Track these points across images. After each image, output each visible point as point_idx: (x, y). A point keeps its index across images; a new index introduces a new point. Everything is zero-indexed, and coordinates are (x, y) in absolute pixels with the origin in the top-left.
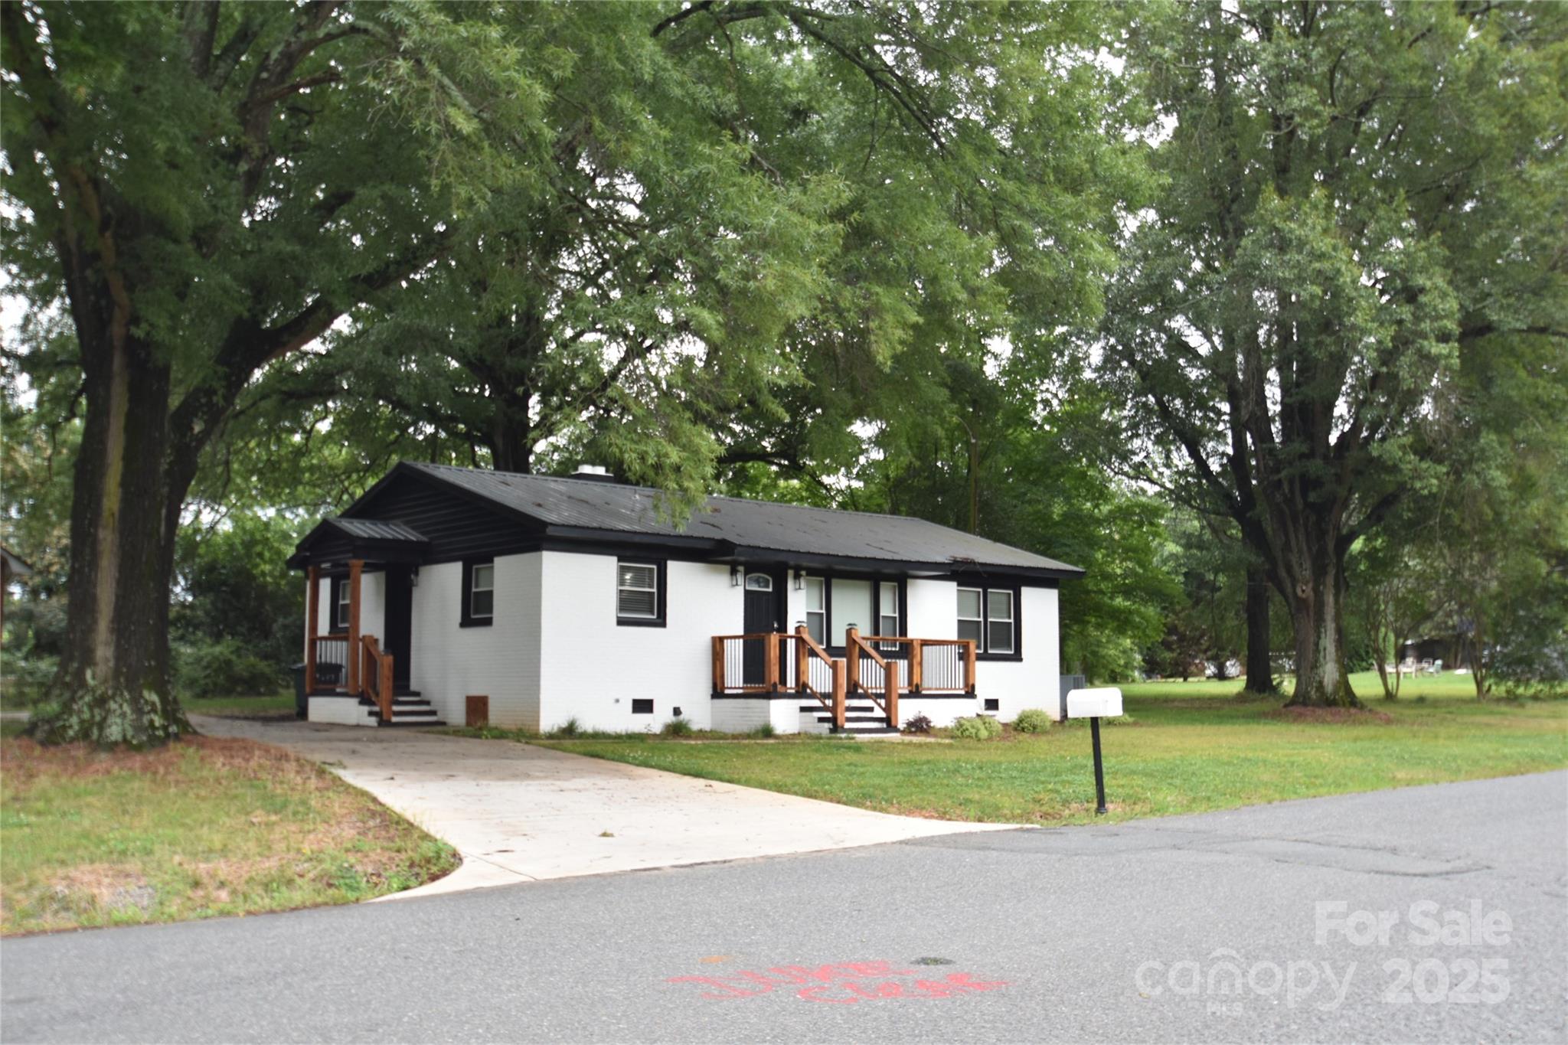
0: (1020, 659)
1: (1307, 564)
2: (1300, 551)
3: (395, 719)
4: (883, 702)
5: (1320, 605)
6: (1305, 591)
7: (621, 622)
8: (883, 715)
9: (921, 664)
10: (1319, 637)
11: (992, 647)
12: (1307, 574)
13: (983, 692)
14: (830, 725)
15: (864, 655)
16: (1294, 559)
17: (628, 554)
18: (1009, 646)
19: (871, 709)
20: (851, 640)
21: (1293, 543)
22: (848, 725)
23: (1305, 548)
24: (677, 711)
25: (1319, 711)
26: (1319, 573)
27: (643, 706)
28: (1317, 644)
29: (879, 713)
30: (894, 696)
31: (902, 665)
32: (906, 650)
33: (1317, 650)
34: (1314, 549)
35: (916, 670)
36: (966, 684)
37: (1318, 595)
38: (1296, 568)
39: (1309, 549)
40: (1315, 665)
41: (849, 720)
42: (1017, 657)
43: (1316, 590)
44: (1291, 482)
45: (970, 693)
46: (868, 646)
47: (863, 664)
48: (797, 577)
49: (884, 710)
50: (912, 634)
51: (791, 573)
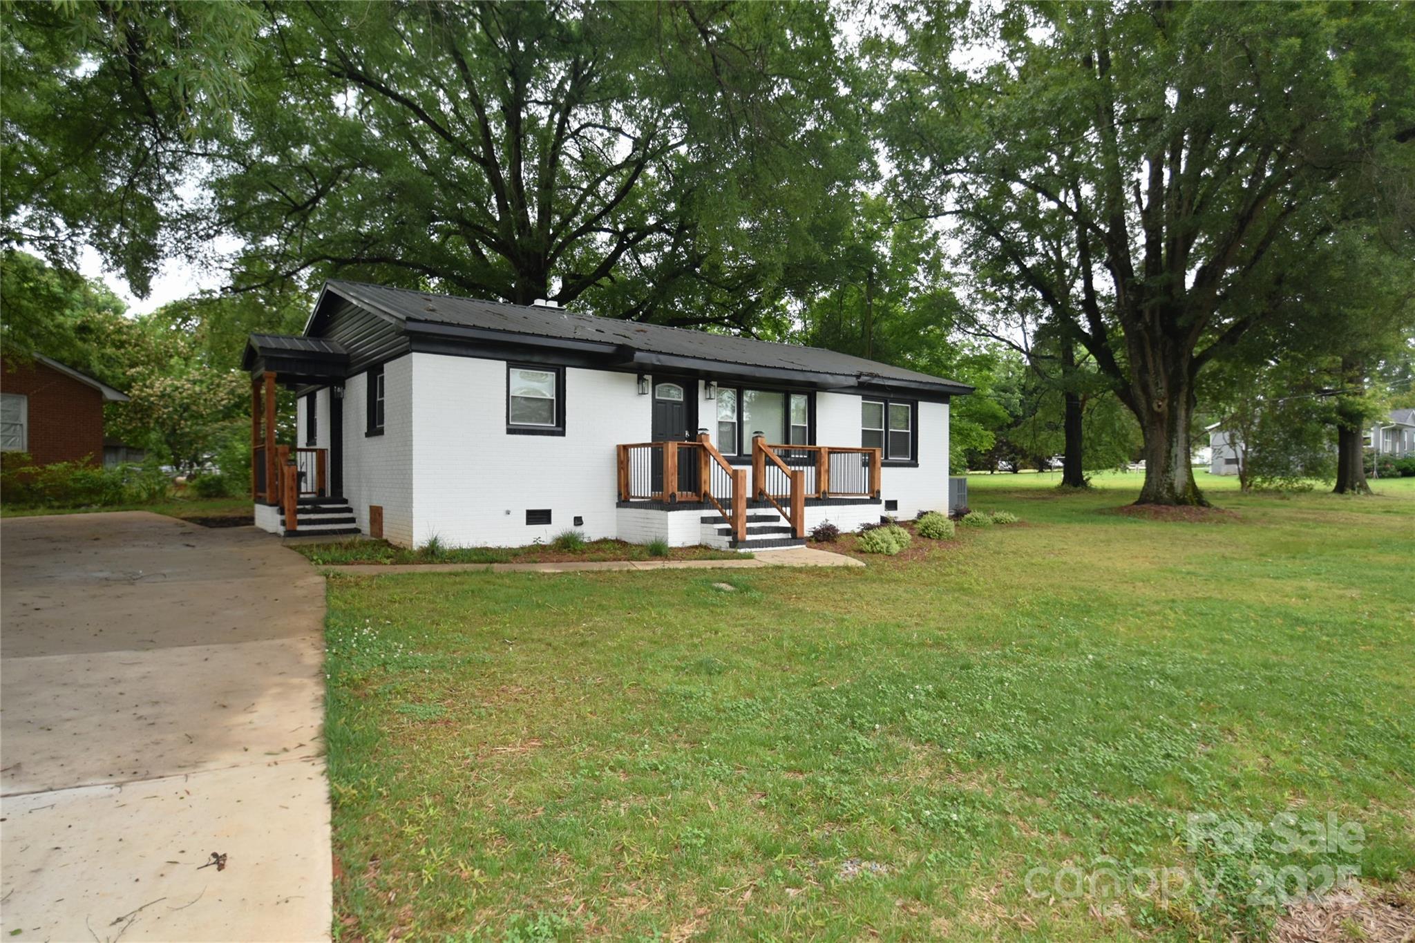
0: (916, 465)
1: (1163, 384)
2: (1157, 373)
3: (300, 528)
4: (788, 510)
5: (1173, 419)
6: (1160, 406)
7: (511, 431)
8: (788, 525)
9: (828, 471)
10: (1171, 446)
11: (892, 455)
12: (1162, 392)
13: (885, 496)
14: (730, 538)
15: (771, 462)
16: (1151, 379)
17: (521, 358)
18: (906, 455)
19: (776, 519)
20: (758, 449)
21: (1150, 365)
22: (749, 538)
23: (1161, 369)
24: (578, 521)
25: (1172, 510)
26: (1174, 391)
27: (539, 517)
28: (1169, 452)
29: (784, 523)
30: (800, 502)
31: (809, 472)
32: (813, 458)
33: (1169, 457)
34: (1170, 371)
35: (824, 477)
36: (872, 490)
37: (1172, 410)
38: (1152, 388)
39: (1166, 371)
40: (1167, 470)
41: (751, 531)
42: (914, 463)
43: (1170, 406)
44: (1152, 313)
45: (875, 499)
46: (774, 455)
47: (771, 471)
48: (708, 385)
49: (789, 520)
50: (820, 442)
51: (701, 383)
